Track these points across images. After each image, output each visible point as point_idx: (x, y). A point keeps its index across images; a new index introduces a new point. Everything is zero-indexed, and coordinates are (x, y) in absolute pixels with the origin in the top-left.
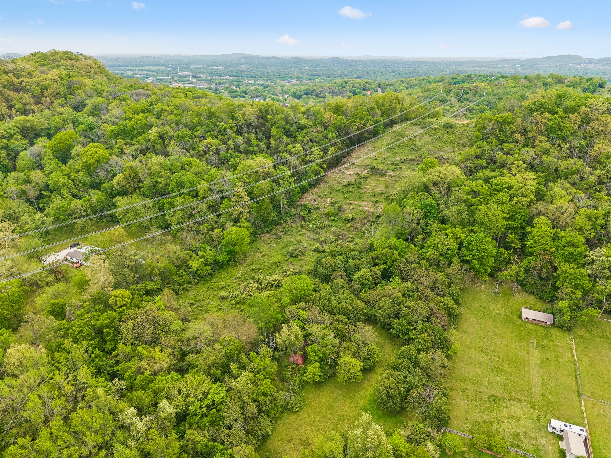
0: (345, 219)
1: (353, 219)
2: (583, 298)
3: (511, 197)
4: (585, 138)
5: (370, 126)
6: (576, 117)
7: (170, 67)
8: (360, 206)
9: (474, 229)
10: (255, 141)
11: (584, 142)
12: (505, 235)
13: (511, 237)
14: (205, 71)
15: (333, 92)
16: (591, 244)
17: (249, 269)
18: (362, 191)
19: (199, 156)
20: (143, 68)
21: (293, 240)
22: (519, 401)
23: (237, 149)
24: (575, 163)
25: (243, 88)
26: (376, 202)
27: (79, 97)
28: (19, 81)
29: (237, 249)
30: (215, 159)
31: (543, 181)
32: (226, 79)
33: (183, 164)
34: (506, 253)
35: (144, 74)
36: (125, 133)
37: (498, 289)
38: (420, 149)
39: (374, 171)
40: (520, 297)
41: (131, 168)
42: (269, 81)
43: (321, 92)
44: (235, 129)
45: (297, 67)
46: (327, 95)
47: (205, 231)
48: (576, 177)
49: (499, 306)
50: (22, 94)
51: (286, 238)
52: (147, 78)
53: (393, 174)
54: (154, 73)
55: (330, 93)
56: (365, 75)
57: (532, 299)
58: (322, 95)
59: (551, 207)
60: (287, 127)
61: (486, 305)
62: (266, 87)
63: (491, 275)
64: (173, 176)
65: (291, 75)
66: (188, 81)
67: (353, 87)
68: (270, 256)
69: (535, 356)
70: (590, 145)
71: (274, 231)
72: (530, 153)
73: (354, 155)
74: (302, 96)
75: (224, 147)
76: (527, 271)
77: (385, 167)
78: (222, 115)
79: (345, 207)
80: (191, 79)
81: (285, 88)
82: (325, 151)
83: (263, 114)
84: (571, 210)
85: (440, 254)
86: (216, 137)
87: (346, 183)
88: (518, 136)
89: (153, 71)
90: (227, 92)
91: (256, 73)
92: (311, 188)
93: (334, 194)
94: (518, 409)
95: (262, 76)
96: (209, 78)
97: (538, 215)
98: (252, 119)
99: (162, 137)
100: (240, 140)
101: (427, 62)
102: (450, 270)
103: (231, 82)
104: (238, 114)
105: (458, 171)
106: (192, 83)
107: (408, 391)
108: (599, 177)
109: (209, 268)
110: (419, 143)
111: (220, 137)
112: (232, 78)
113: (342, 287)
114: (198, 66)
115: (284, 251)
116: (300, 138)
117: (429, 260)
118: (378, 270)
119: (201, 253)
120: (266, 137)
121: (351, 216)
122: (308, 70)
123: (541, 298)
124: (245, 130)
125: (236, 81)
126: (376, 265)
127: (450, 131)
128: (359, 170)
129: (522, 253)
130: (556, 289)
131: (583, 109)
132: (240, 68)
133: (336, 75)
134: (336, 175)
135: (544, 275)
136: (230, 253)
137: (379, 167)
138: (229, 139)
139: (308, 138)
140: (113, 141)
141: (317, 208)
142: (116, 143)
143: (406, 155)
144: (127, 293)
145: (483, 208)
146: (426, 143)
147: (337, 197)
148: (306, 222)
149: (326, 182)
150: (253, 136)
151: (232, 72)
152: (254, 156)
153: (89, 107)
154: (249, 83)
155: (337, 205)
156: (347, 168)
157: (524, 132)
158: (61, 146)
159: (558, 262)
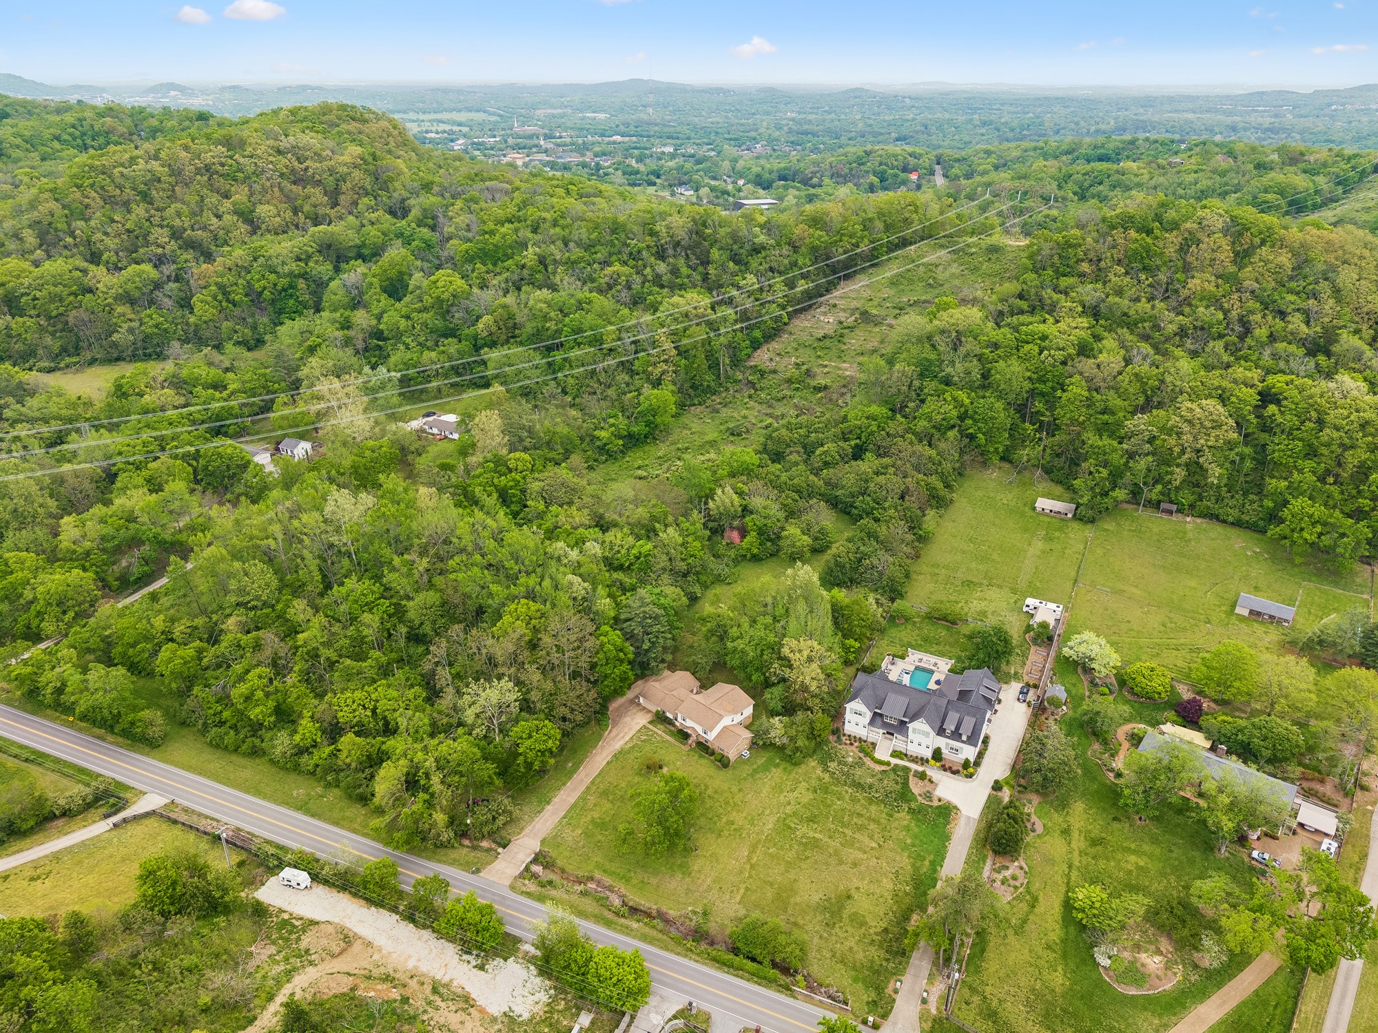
0: (815, 388)
1: (826, 387)
3: (1042, 350)
5: (864, 248)
7: (494, 114)
8: (840, 369)
9: (986, 393)
10: (685, 270)
14: (569, 124)
15: (839, 175)
16: (1136, 413)
17: (673, 448)
18: (844, 347)
19: (600, 291)
20: (439, 116)
21: (735, 415)
22: (1000, 587)
23: (658, 281)
25: (652, 164)
27: (395, 195)
28: (303, 166)
29: (659, 420)
30: (625, 295)
32: (614, 143)
33: (580, 302)
34: (1030, 429)
35: (445, 132)
36: (486, 254)
37: (1014, 478)
38: (941, 285)
39: (865, 317)
40: (1042, 486)
41: (505, 307)
42: (706, 148)
43: (814, 173)
44: (654, 250)
45: (768, 114)
46: (826, 181)
47: (615, 397)
48: (1148, 326)
49: (1010, 496)
50: (310, 190)
51: (725, 412)
52: (452, 141)
53: (893, 322)
54: (465, 129)
55: (832, 177)
56: (917, 132)
58: (815, 180)
59: (1091, 362)
60: (735, 247)
61: (992, 495)
62: (699, 162)
63: (1002, 458)
64: (567, 319)
65: (753, 134)
66: (536, 146)
67: (881, 164)
68: (702, 433)
69: (1037, 547)
70: (1184, 280)
71: (709, 402)
72: (1097, 292)
73: (837, 293)
74: (773, 181)
75: (638, 279)
76: (1054, 451)
77: (883, 312)
78: (635, 229)
79: (816, 370)
80: (542, 143)
81: (740, 164)
82: (791, 284)
83: (699, 227)
85: (934, 427)
86: (625, 263)
87: (820, 336)
88: (1086, 267)
89: (460, 124)
90: (619, 172)
91: (678, 129)
92: (766, 342)
93: (801, 351)
94: (993, 593)
95: (693, 135)
96: (580, 141)
97: (1074, 373)
98: (681, 234)
99: (542, 261)
100: (662, 268)
101: (1071, 99)
103: (627, 150)
104: (660, 227)
105: (978, 314)
106: (546, 151)
107: (860, 560)
108: (1182, 326)
109: (621, 442)
110: (941, 275)
111: (632, 262)
112: (627, 139)
113: (796, 464)
114: (556, 112)
115: (722, 427)
116: (754, 263)
117: (918, 434)
118: (847, 447)
119: (612, 421)
120: (702, 264)
121: (823, 382)
122: (793, 120)
124: (671, 252)
125: (636, 148)
126: (845, 439)
127: (994, 257)
128: (842, 316)
129: (1051, 429)
131: (1189, 226)
132: (644, 117)
133: (853, 134)
134: (807, 324)
136: (648, 424)
137: (874, 312)
138: (645, 267)
139: (767, 266)
140: (468, 267)
141: (775, 372)
142: (473, 271)
143: (919, 293)
144: (527, 457)
145: (1002, 365)
146: (953, 275)
147: (806, 356)
148: (756, 390)
149: (791, 333)
150: (681, 262)
151: (627, 125)
152: (683, 292)
153: (415, 213)
154: (663, 153)
155: (804, 367)
156: (825, 314)
157: (1096, 260)
158: (393, 273)
159: (1088, 435)
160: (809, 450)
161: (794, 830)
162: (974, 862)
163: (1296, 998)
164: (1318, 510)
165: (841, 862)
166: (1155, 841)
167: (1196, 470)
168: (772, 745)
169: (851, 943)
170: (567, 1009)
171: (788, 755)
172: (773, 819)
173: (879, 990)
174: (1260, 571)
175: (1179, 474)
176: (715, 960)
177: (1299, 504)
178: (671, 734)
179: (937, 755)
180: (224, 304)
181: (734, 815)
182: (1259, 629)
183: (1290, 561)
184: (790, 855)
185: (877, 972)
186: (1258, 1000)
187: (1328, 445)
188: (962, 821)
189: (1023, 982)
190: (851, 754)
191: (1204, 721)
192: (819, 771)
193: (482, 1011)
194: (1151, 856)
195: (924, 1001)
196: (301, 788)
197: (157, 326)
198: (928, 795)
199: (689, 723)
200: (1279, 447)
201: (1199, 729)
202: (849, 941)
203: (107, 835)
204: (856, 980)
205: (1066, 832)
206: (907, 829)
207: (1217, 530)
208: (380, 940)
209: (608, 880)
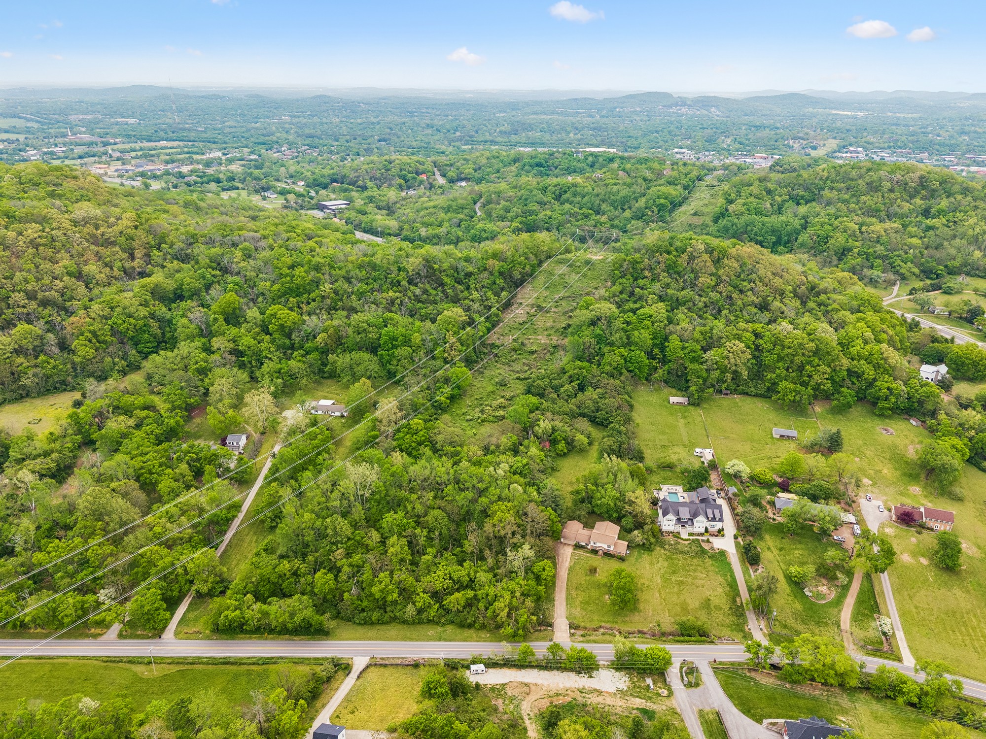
0: (529, 352)
1: (535, 351)
2: (704, 384)
3: (653, 323)
4: (692, 271)
6: (685, 257)
8: (538, 340)
9: (632, 348)
10: (432, 292)
11: (692, 275)
12: (652, 350)
13: (656, 351)
16: (705, 350)
18: (535, 327)
21: (494, 373)
22: (678, 445)
23: (418, 299)
24: (687, 293)
26: (549, 335)
28: (99, 232)
31: (669, 308)
34: (654, 363)
37: (652, 388)
39: (540, 308)
40: (667, 390)
41: (334, 326)
46: (369, 183)
48: (690, 304)
49: (655, 398)
51: (488, 373)
52: (21, 151)
53: (556, 310)
55: (371, 180)
57: (674, 391)
58: (360, 183)
59: (678, 328)
61: (647, 398)
63: (647, 379)
68: (484, 388)
69: (681, 422)
70: (696, 278)
71: (475, 368)
72: (657, 287)
73: (519, 296)
76: (669, 373)
77: (548, 305)
78: (390, 267)
79: (526, 342)
83: (429, 264)
84: (690, 327)
85: (614, 368)
86: (392, 289)
87: (521, 321)
88: (647, 273)
92: (492, 328)
93: (513, 331)
94: (677, 449)
97: (671, 333)
98: (420, 269)
99: (336, 293)
100: (418, 291)
102: (622, 378)
104: (406, 265)
105: (613, 307)
108: (705, 303)
109: (449, 401)
115: (492, 382)
117: (607, 374)
118: (575, 385)
119: (442, 390)
120: (440, 286)
121: (533, 348)
123: (680, 389)
126: (572, 382)
128: (527, 309)
129: (664, 361)
130: (687, 381)
131: (689, 249)
134: (510, 315)
135: (679, 374)
137: (543, 305)
138: (406, 291)
141: (504, 345)
144: (420, 421)
145: (636, 333)
147: (517, 334)
148: (498, 357)
149: (504, 322)
153: (204, 260)
155: (520, 341)
156: (517, 308)
157: (651, 269)
158: (229, 310)
159: (687, 364)
160: (556, 389)
161: (670, 579)
162: (745, 572)
163: (872, 586)
164: (792, 386)
165: (697, 587)
166: (800, 543)
167: (736, 374)
168: (638, 545)
169: (721, 617)
170: (639, 680)
171: (646, 547)
172: (659, 578)
173: (743, 631)
174: (772, 415)
175: (729, 376)
176: (678, 641)
177: (783, 384)
178: (587, 552)
179: (706, 530)
180: (98, 344)
181: (642, 581)
182: (786, 443)
183: (782, 408)
184: (676, 590)
185: (738, 625)
186: (861, 591)
187: (787, 355)
188: (731, 556)
189: (788, 611)
190: (671, 539)
191: (791, 488)
192: (662, 551)
193: (607, 693)
194: (802, 549)
195: (761, 629)
196: (432, 631)
197: (54, 368)
198: (712, 548)
199: (598, 545)
200: (768, 359)
201: (790, 492)
202: (720, 616)
203: (358, 683)
204: (732, 631)
205: (769, 548)
206: (713, 565)
207: (749, 400)
208: (539, 682)
209: (609, 625)
